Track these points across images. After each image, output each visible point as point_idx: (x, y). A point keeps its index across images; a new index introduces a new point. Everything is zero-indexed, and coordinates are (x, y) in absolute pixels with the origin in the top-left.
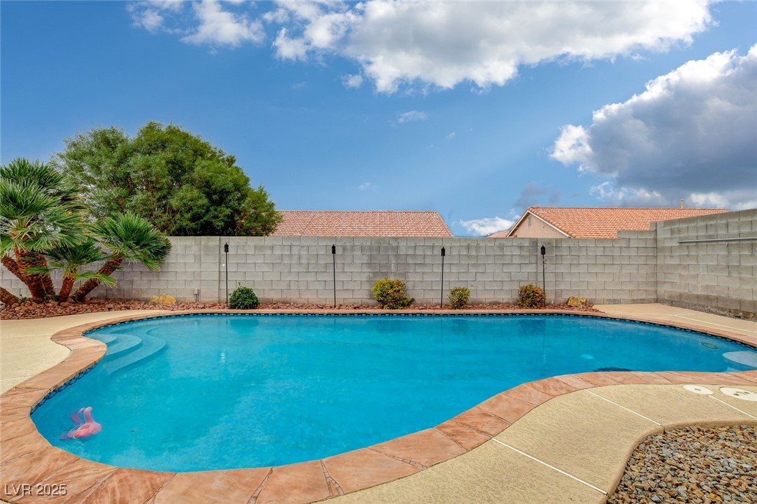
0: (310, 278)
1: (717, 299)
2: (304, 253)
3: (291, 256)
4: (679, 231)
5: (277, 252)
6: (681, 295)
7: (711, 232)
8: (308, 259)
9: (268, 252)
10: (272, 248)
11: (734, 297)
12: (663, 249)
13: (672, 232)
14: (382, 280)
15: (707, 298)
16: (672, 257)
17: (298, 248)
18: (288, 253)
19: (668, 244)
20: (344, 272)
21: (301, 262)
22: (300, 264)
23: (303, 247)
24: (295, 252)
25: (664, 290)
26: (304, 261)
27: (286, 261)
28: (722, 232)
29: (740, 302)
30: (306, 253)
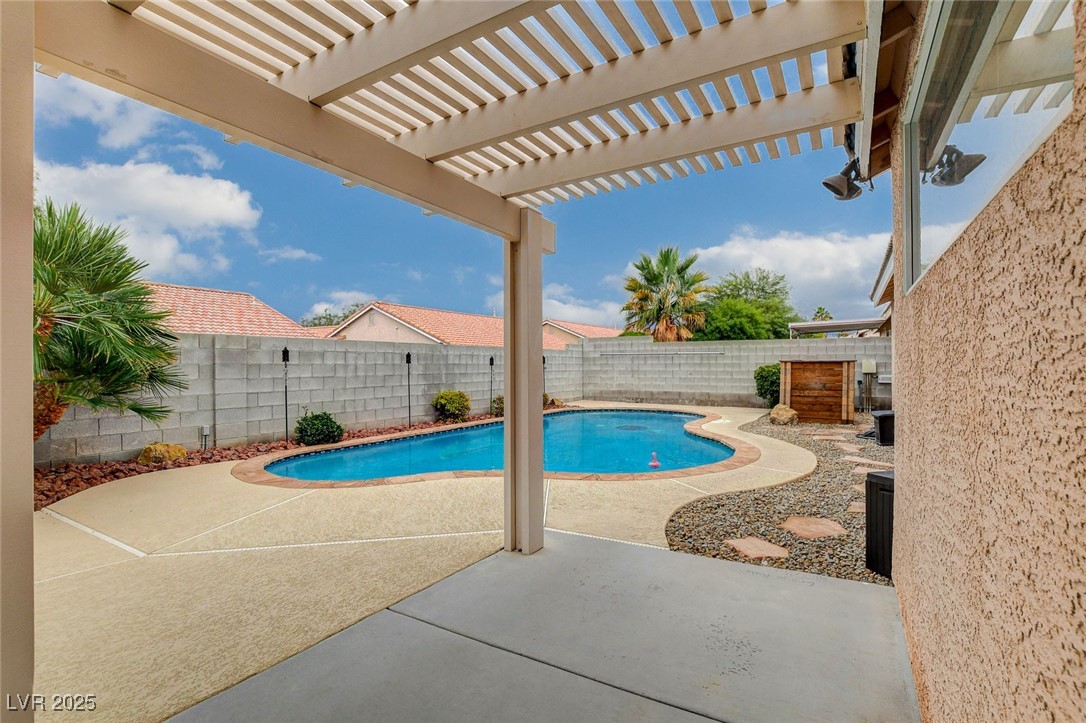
0: (368, 395)
1: (626, 392)
2: (361, 362)
3: (346, 366)
4: (601, 346)
5: (330, 362)
6: (601, 392)
7: (622, 349)
8: (366, 371)
9: (318, 362)
10: (322, 355)
11: (635, 390)
12: (588, 359)
13: (595, 346)
14: (434, 392)
15: (620, 392)
16: (595, 365)
17: (355, 355)
18: (342, 362)
19: (592, 355)
20: (401, 386)
21: (359, 374)
22: (357, 377)
23: (359, 354)
24: (351, 362)
25: (590, 389)
26: (361, 373)
27: (340, 374)
28: (629, 349)
29: (639, 393)
30: (363, 362)
